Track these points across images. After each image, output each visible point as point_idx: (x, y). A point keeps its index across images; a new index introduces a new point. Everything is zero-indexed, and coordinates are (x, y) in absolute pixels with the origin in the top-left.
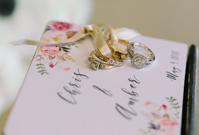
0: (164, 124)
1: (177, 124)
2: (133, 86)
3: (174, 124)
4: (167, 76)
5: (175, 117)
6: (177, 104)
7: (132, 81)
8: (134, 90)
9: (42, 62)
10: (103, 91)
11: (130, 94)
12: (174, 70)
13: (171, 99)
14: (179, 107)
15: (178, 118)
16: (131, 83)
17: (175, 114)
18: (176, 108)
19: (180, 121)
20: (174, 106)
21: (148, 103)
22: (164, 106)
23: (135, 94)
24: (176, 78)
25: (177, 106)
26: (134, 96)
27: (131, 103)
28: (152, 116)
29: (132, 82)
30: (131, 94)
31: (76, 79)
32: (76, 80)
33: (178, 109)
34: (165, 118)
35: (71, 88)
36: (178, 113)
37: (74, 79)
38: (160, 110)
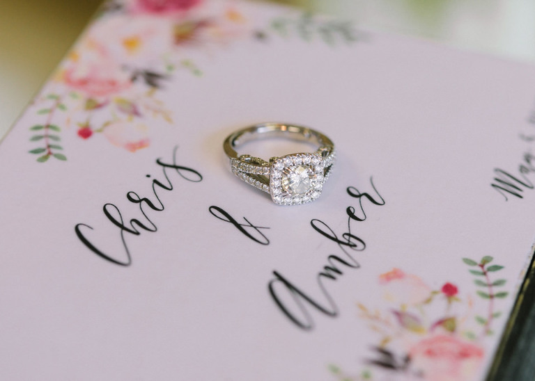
0: (430, 353)
1: (479, 353)
2: (358, 214)
3: (464, 354)
4: (493, 185)
5: (478, 329)
6: (499, 283)
7: (360, 196)
8: (356, 228)
9: (58, 118)
10: (239, 226)
11: (335, 240)
12: (525, 164)
13: (482, 266)
14: (502, 295)
15: (488, 332)
16: (354, 203)
17: (481, 321)
18: (491, 297)
19: (490, 344)
20: (486, 290)
21: (394, 275)
22: (450, 290)
23: (353, 241)
24: (526, 192)
25: (496, 290)
26: (347, 248)
27: (330, 273)
28: (393, 320)
29: (358, 199)
30: (340, 242)
31: (155, 181)
32: (156, 185)
33: (497, 301)
34: (440, 331)
35: (130, 212)
36: (494, 316)
37: (150, 180)
38: (428, 301)
